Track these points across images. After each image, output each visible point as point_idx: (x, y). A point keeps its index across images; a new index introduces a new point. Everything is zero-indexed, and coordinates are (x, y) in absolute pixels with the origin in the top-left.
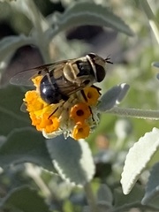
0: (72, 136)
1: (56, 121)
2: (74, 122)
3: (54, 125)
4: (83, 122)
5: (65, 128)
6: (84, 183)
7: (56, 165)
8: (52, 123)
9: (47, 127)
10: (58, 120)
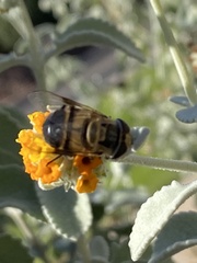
0: (74, 188)
1: (57, 169)
2: (78, 171)
3: (54, 174)
4: (89, 172)
5: (66, 178)
6: (78, 235)
7: (46, 212)
8: (50, 171)
9: (45, 177)
10: (59, 169)
